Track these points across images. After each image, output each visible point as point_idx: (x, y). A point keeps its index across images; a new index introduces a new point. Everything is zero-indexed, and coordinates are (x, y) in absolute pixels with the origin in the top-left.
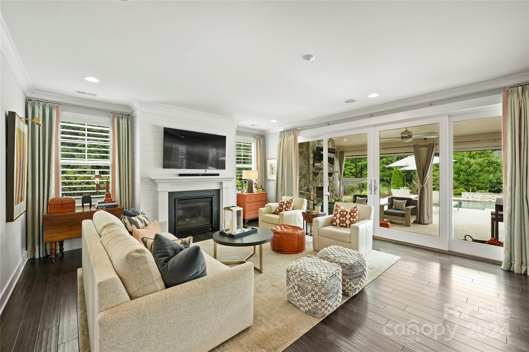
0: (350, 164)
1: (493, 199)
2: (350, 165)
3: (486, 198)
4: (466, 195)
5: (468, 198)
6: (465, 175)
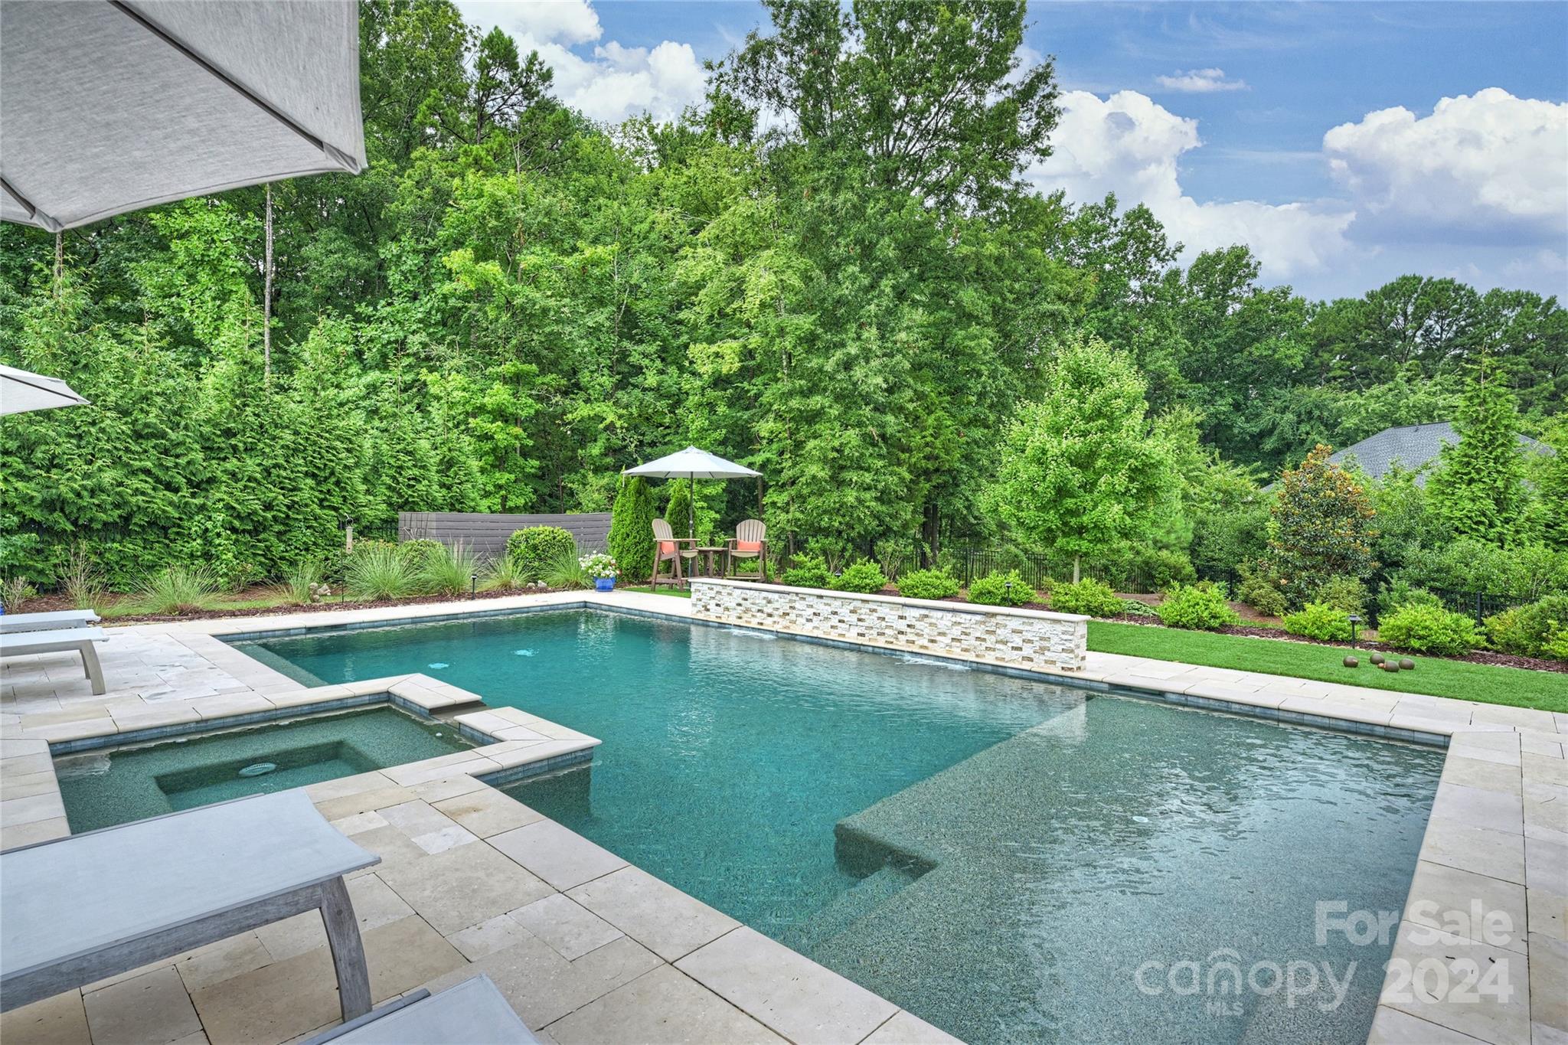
4: (700, 595)
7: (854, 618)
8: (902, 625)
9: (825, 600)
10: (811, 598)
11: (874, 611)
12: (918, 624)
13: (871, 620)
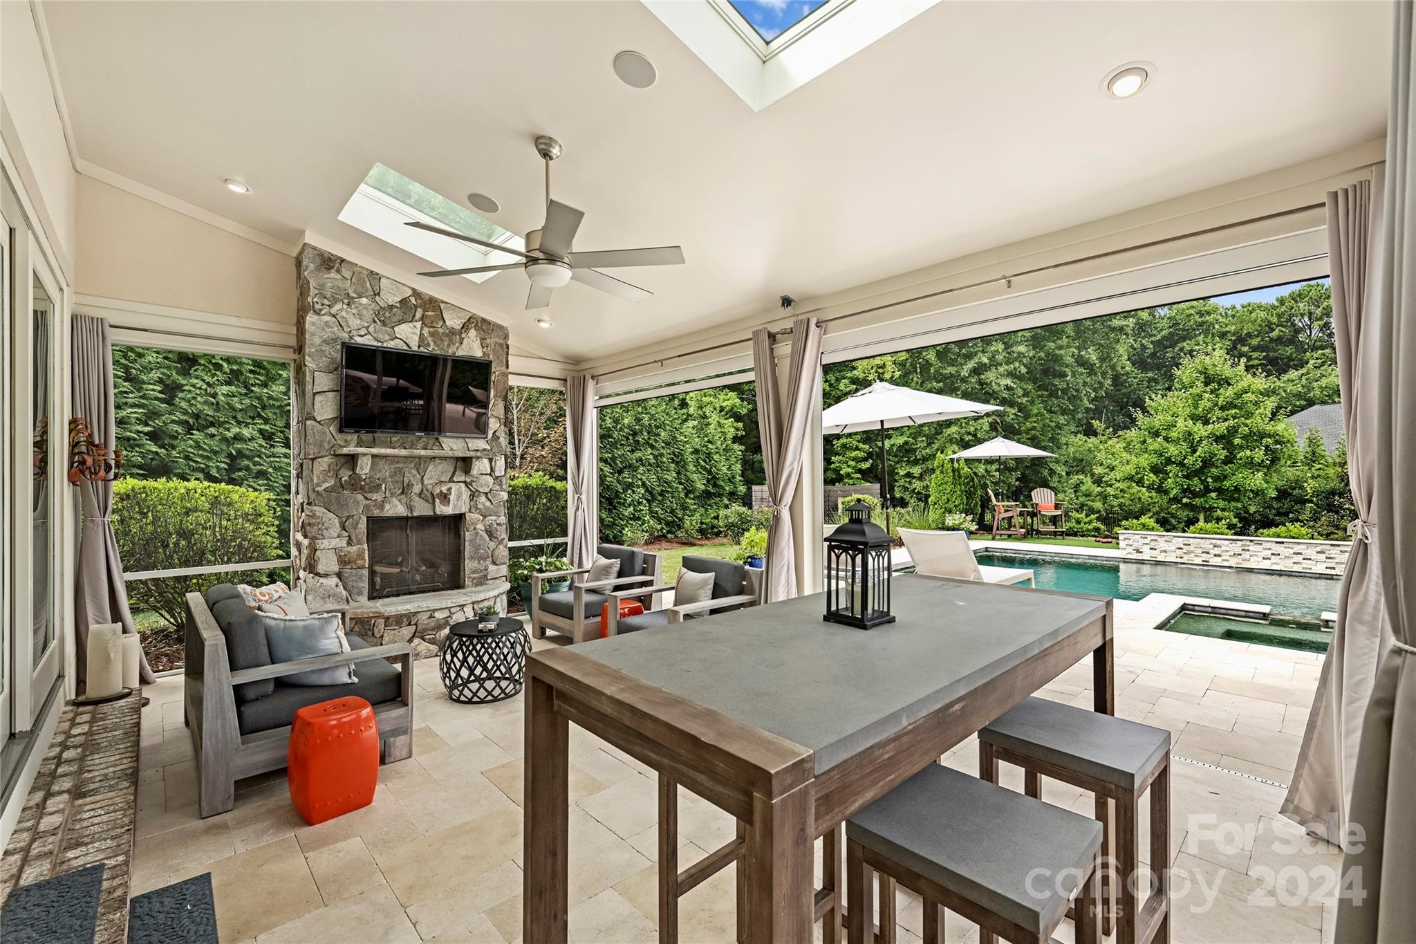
0: (855, 443)
1: (1215, 555)
2: (857, 448)
3: (1193, 552)
4: (1131, 542)
5: (1138, 551)
6: (1180, 474)
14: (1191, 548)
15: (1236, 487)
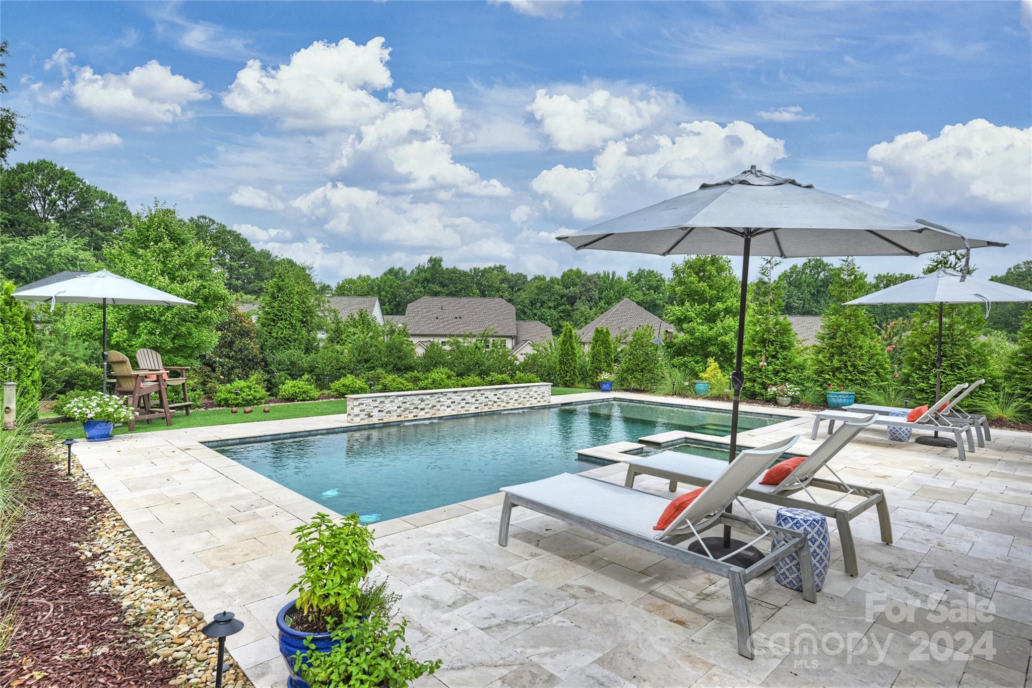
1: (421, 410)
3: (408, 409)
4: (363, 407)
5: (370, 416)
7: (473, 400)
8: (495, 398)
9: (458, 394)
10: (451, 394)
11: (484, 394)
12: (502, 397)
13: (482, 399)
14: (407, 405)
15: (198, 344)
